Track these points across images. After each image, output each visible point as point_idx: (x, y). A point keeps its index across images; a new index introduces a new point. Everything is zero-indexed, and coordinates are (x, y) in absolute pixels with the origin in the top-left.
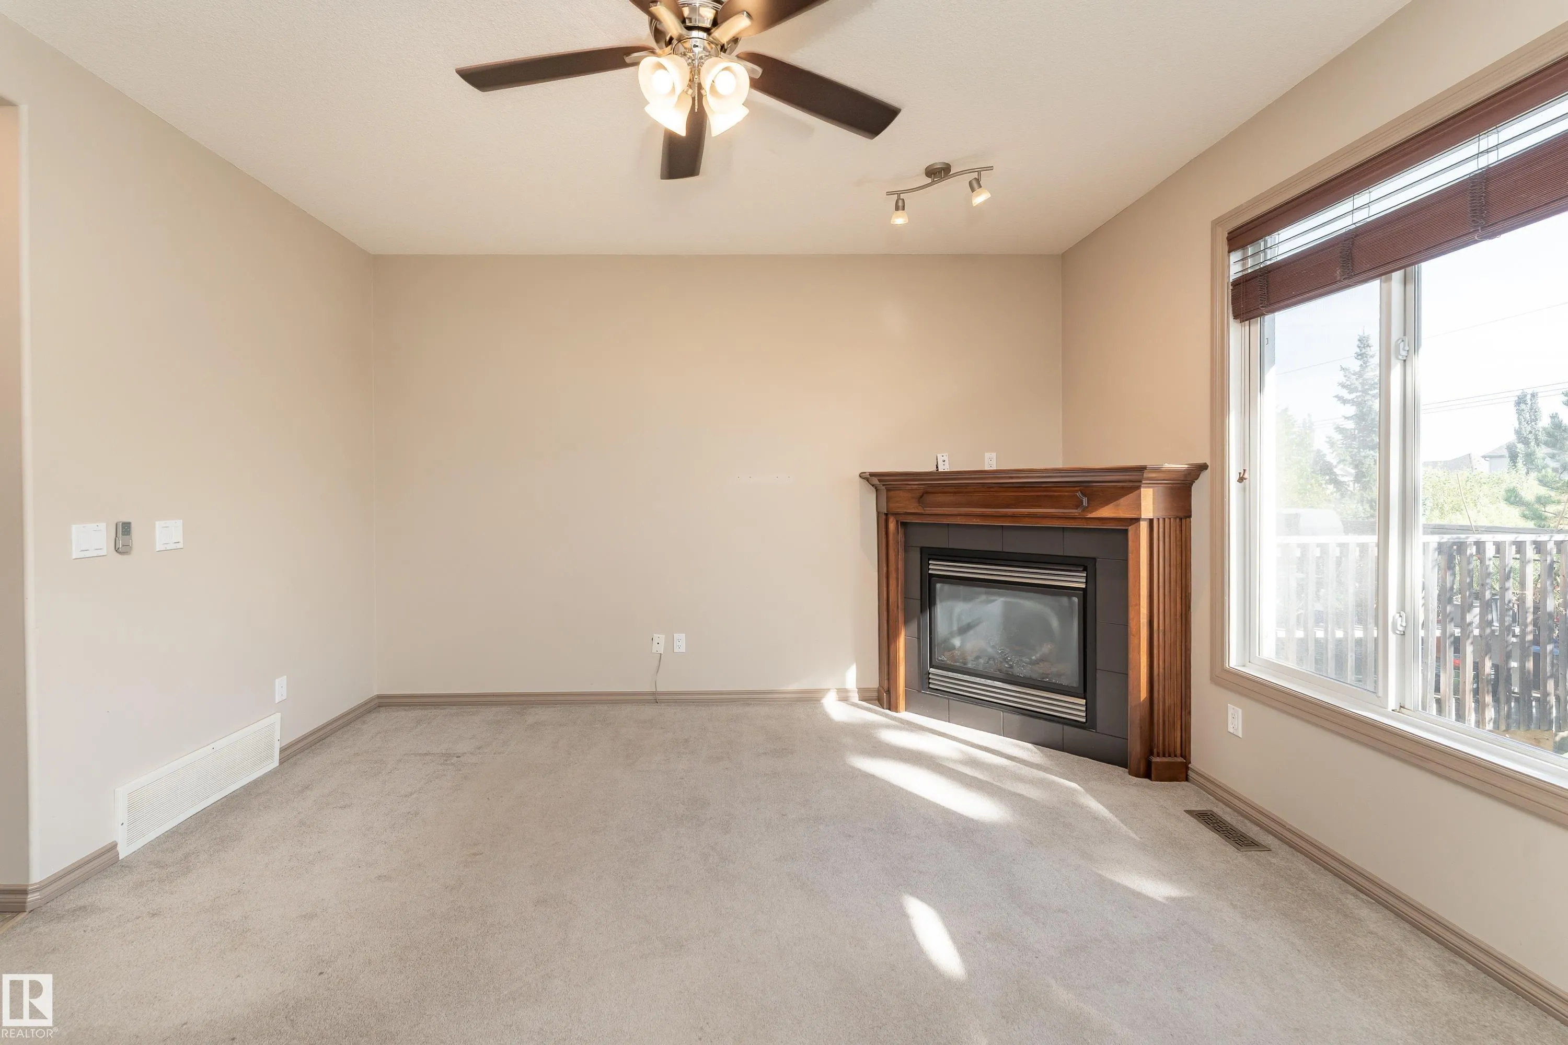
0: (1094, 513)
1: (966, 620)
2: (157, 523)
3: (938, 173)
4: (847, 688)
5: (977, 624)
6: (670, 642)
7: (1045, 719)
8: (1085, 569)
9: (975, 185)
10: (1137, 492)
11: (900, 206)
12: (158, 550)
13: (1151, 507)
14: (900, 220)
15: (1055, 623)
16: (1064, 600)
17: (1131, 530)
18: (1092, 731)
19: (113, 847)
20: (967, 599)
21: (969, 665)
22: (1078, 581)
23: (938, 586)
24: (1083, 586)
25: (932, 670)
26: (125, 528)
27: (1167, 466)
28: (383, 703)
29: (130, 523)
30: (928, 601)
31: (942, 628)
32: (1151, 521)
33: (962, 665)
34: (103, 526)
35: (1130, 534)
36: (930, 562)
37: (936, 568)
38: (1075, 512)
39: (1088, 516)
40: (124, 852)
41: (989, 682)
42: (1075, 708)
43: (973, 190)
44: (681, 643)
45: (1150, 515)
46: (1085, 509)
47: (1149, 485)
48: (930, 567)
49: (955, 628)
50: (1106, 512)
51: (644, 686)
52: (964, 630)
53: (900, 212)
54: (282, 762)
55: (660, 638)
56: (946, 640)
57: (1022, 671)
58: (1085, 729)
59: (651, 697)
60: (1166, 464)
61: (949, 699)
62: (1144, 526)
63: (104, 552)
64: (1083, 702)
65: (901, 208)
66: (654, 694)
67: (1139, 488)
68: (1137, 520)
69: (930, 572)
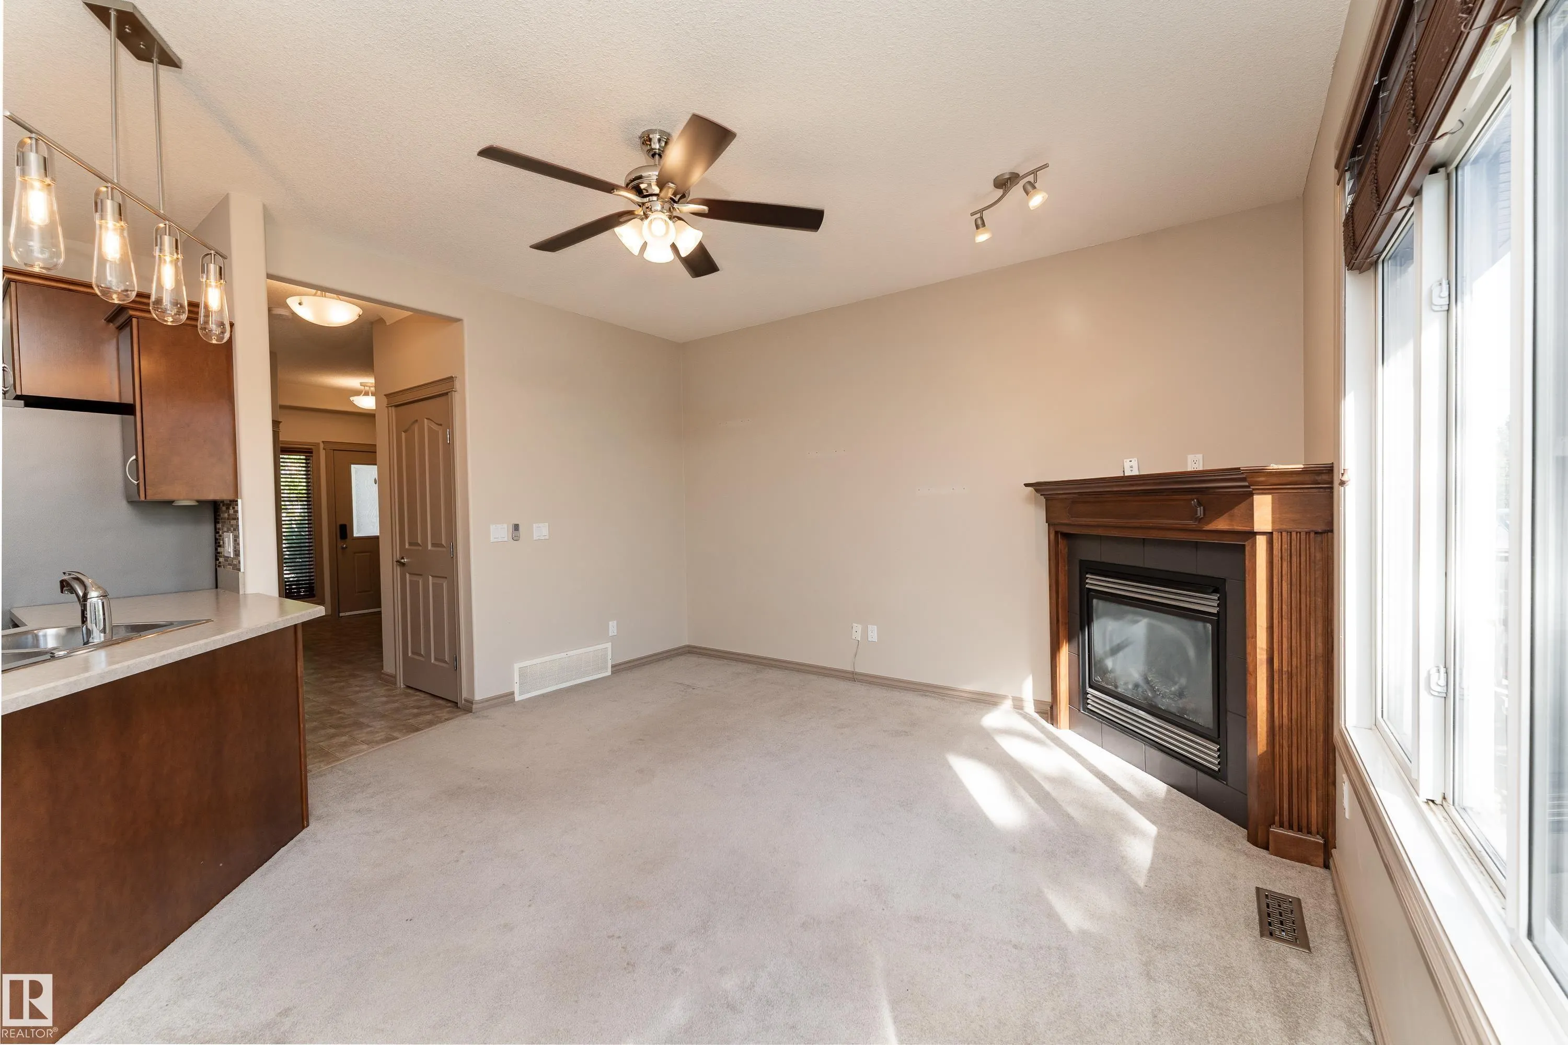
0: (1210, 525)
1: (1116, 641)
2: (534, 525)
3: (1004, 183)
4: (1022, 697)
5: (1127, 646)
6: (865, 632)
7: (1182, 761)
8: (1215, 591)
9: (1029, 188)
10: (1248, 501)
11: (980, 224)
12: (535, 539)
13: (1269, 517)
14: (982, 237)
15: (1192, 653)
16: (1200, 625)
17: (1248, 544)
18: (1223, 783)
19: (512, 693)
20: (1118, 617)
21: (1120, 690)
22: (1210, 604)
23: (1095, 601)
24: (1215, 611)
25: (1090, 690)
26: (516, 527)
27: (1274, 467)
28: (690, 651)
29: (518, 525)
30: (1086, 619)
31: (1100, 646)
32: (1270, 535)
33: (1113, 688)
34: (505, 526)
35: (1247, 549)
36: (1087, 576)
37: (1094, 582)
38: (1191, 524)
39: (1204, 529)
40: (518, 698)
41: (1134, 710)
42: (1208, 754)
43: (1027, 193)
44: (873, 634)
45: (1268, 528)
46: (1200, 520)
47: (1264, 492)
48: (1087, 581)
49: (1108, 648)
50: (1221, 524)
51: (845, 665)
52: (1115, 651)
53: (981, 229)
54: (613, 672)
55: (858, 628)
56: (1101, 661)
57: (1164, 703)
58: (1217, 780)
59: (851, 676)
60: (1271, 465)
61: (1101, 722)
62: (1261, 542)
63: (506, 539)
64: (1215, 747)
65: (980, 226)
66: (853, 673)
67: (1251, 495)
68: (1253, 534)
69: (1087, 586)
